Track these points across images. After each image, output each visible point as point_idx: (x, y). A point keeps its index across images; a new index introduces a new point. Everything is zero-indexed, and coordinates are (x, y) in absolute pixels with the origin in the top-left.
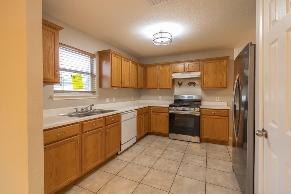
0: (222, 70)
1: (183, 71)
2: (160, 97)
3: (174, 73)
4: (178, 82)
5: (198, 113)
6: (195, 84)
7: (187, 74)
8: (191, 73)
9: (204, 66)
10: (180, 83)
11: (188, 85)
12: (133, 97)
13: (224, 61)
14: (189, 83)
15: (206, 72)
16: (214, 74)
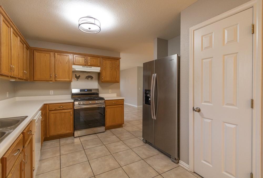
0: (116, 68)
1: (84, 64)
2: (52, 92)
3: (74, 64)
4: (76, 75)
5: (104, 105)
6: (93, 78)
7: (88, 67)
8: (92, 67)
9: (104, 63)
10: (77, 76)
11: (86, 78)
12: (8, 93)
13: (117, 61)
14: (86, 77)
15: (105, 68)
16: (110, 70)
